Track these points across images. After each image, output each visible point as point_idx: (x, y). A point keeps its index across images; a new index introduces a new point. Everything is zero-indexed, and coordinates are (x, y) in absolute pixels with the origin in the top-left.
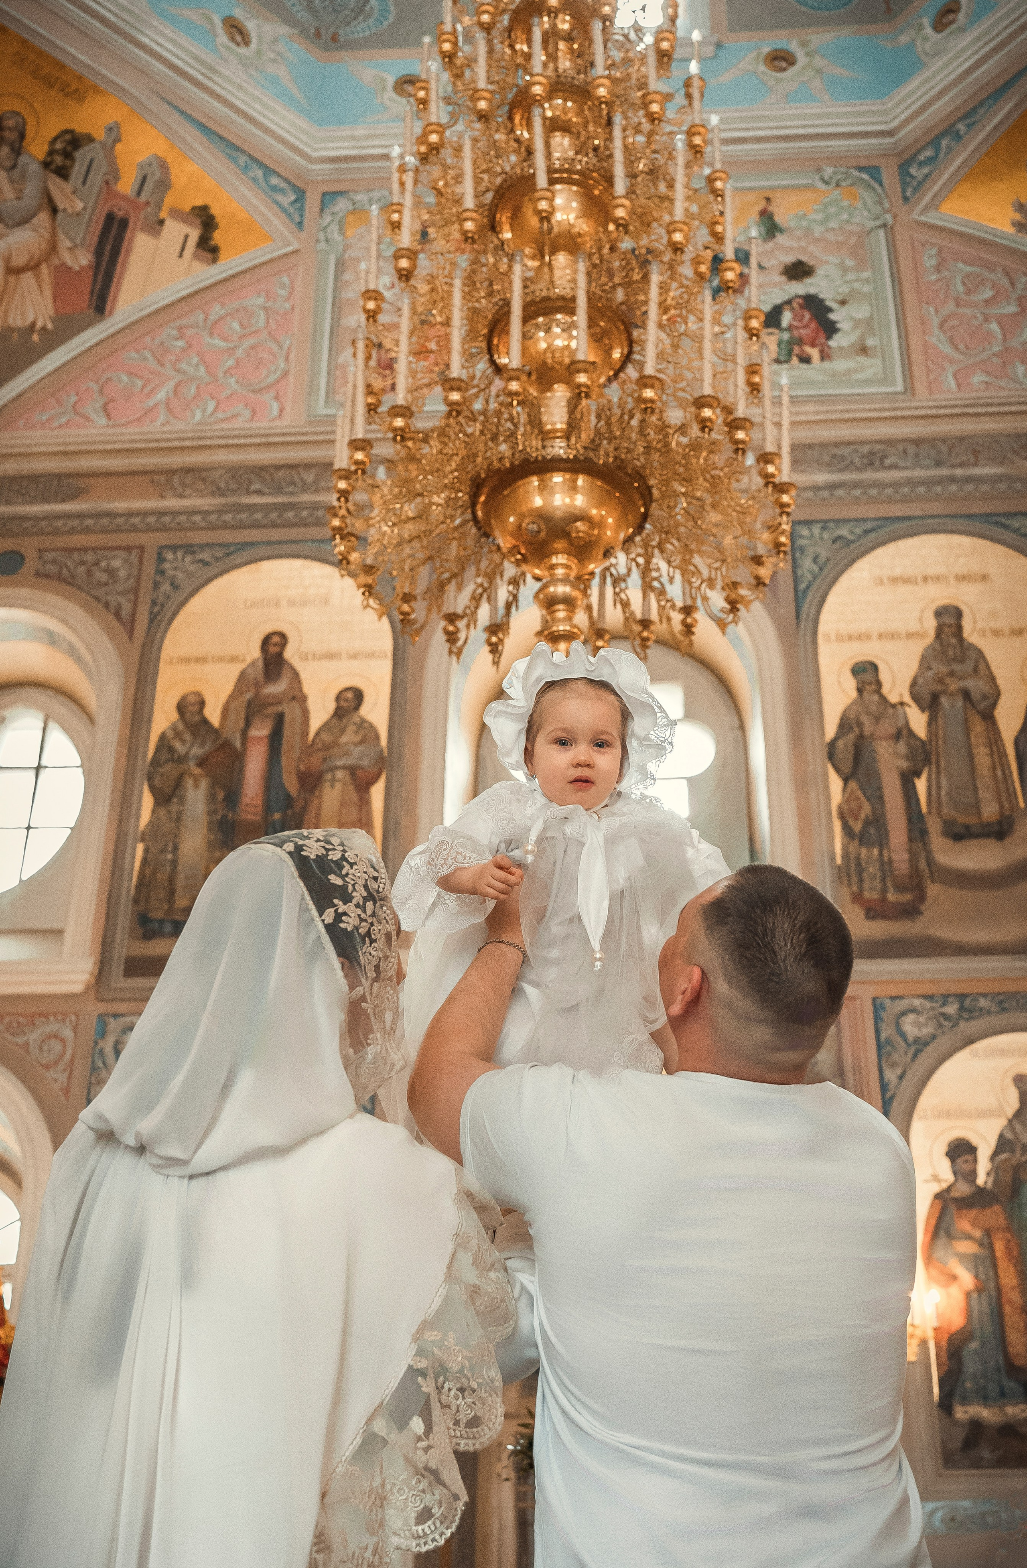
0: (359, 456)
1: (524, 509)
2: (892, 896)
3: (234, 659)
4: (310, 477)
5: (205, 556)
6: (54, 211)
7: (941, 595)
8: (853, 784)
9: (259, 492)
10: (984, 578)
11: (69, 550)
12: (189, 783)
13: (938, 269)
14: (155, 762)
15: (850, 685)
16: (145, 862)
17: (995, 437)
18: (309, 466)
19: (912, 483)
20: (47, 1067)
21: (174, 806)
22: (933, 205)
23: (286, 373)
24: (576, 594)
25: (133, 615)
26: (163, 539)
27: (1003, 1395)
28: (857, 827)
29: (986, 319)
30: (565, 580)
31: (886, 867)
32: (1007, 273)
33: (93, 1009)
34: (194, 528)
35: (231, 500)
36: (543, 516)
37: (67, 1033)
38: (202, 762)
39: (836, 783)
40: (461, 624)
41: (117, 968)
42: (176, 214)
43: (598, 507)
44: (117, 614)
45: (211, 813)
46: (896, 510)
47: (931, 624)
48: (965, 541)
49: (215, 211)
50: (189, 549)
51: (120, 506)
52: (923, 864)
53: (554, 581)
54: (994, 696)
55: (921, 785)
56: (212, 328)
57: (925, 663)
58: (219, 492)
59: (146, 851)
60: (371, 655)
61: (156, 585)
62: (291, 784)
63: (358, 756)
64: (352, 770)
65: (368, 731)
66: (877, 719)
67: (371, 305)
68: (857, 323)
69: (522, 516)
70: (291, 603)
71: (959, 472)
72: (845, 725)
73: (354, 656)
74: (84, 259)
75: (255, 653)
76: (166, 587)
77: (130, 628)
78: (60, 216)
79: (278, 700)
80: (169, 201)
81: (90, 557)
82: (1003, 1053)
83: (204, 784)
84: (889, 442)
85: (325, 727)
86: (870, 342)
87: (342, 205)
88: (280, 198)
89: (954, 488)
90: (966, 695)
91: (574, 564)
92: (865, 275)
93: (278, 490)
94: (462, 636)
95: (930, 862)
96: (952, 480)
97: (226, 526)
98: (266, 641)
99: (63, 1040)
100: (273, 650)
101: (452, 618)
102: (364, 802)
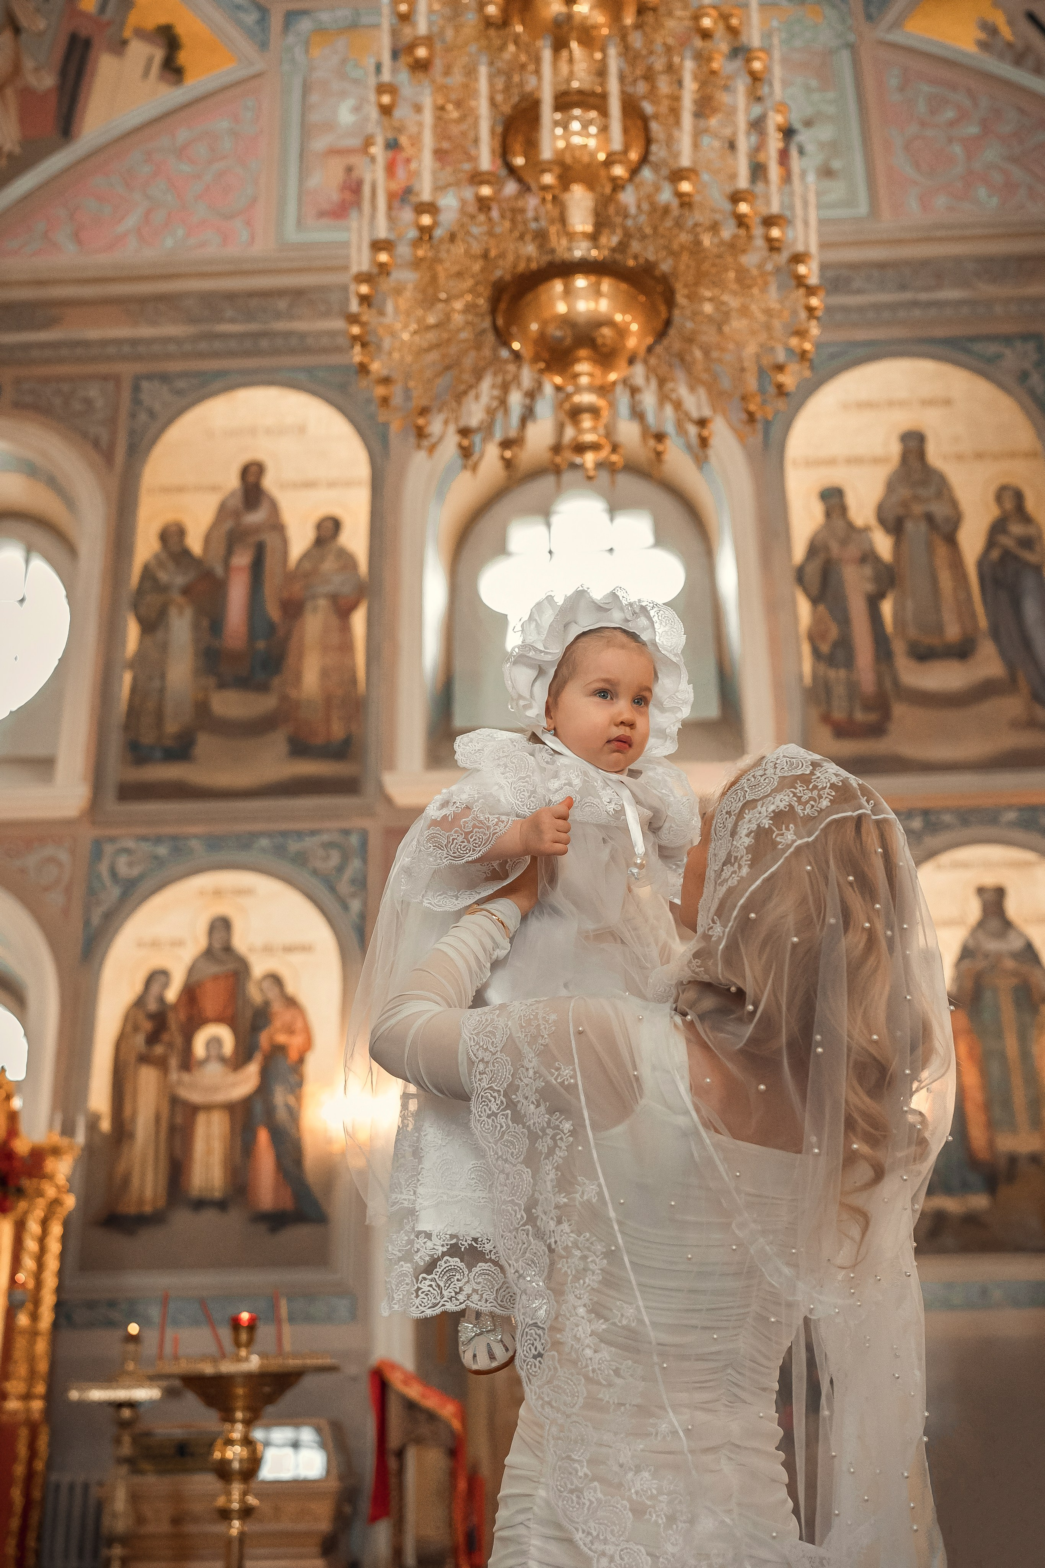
0: (383, 257)
1: (547, 314)
2: (860, 716)
3: (214, 488)
4: (282, 304)
5: (181, 384)
6: (17, 30)
7: (905, 420)
8: (821, 608)
9: (232, 321)
10: (947, 402)
11: (46, 380)
12: (173, 612)
13: (902, 89)
14: (140, 592)
15: (817, 511)
16: (134, 690)
17: (958, 260)
18: (280, 293)
19: (877, 307)
20: (46, 889)
21: (160, 635)
22: (897, 24)
23: (254, 200)
24: (601, 403)
25: (112, 445)
26: (139, 368)
27: (965, 1188)
28: (825, 648)
29: (950, 140)
30: (591, 389)
31: (853, 687)
32: (970, 93)
33: (88, 833)
34: (169, 357)
35: (205, 328)
36: (567, 321)
37: (64, 856)
38: (186, 591)
39: (804, 608)
40: (477, 439)
41: (110, 793)
42: (140, 33)
43: (624, 313)
44: (96, 444)
45: (197, 641)
46: (861, 335)
47: (895, 449)
48: (928, 366)
49: (181, 30)
50: (164, 378)
51: (93, 334)
52: (888, 684)
53: (579, 390)
54: (955, 520)
55: (887, 608)
56: (181, 152)
57: (890, 487)
58: (192, 320)
59: (135, 680)
60: (348, 484)
61: (133, 416)
62: (274, 612)
63: (337, 583)
64: (334, 598)
65: (347, 560)
66: (844, 542)
67: (386, 99)
68: (822, 145)
69: (544, 323)
70: (269, 431)
71: (924, 296)
72: (813, 550)
73: (332, 484)
74: (47, 81)
75: (233, 482)
76: (143, 417)
77: (108, 456)
78: (24, 36)
79: (257, 529)
80: (134, 19)
81: (66, 387)
82: (964, 865)
83: (188, 614)
84: (855, 267)
85: (306, 556)
86: (836, 164)
87: (305, 25)
88: (242, 16)
89: (917, 313)
90: (929, 518)
91: (598, 372)
92: (831, 95)
93: (250, 317)
94: (477, 449)
95: (896, 682)
96: (915, 304)
97: (201, 355)
98: (245, 471)
99: (60, 864)
100: (251, 479)
101: (465, 432)
102: (345, 628)
